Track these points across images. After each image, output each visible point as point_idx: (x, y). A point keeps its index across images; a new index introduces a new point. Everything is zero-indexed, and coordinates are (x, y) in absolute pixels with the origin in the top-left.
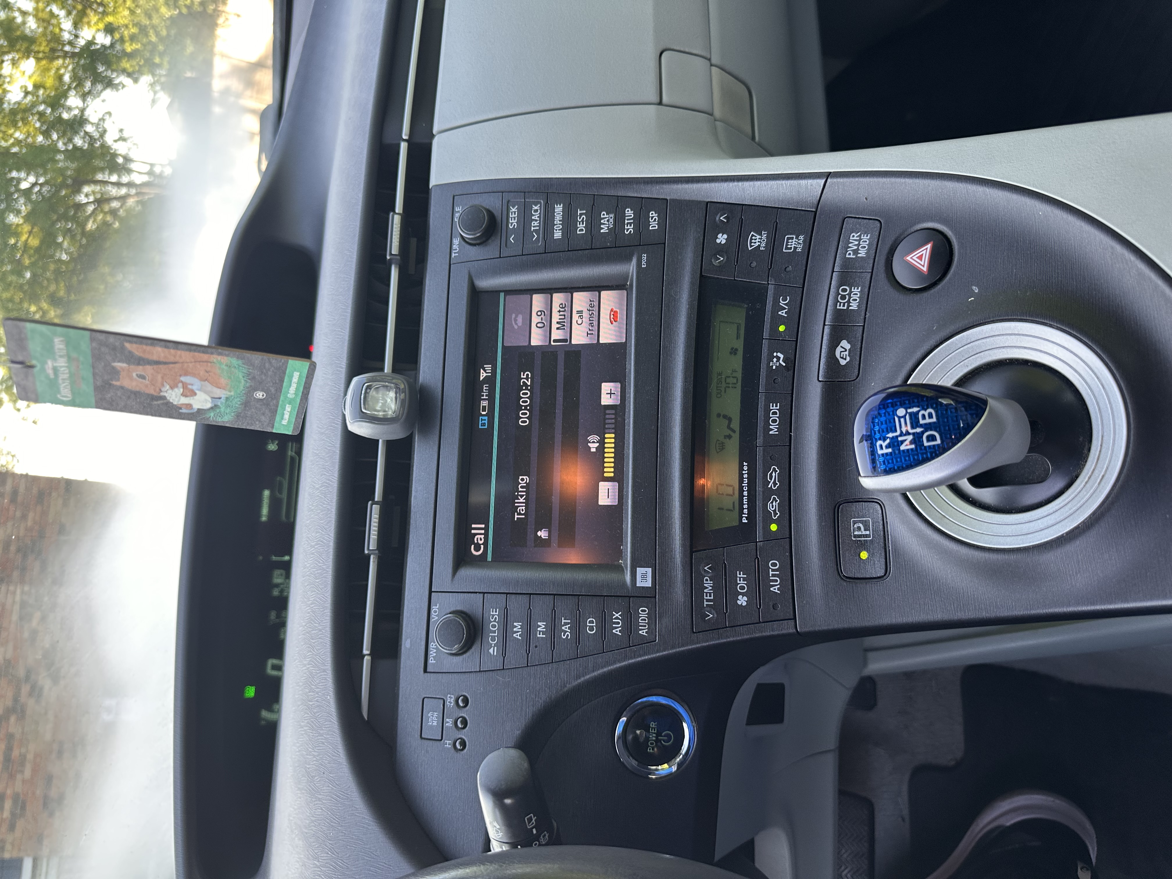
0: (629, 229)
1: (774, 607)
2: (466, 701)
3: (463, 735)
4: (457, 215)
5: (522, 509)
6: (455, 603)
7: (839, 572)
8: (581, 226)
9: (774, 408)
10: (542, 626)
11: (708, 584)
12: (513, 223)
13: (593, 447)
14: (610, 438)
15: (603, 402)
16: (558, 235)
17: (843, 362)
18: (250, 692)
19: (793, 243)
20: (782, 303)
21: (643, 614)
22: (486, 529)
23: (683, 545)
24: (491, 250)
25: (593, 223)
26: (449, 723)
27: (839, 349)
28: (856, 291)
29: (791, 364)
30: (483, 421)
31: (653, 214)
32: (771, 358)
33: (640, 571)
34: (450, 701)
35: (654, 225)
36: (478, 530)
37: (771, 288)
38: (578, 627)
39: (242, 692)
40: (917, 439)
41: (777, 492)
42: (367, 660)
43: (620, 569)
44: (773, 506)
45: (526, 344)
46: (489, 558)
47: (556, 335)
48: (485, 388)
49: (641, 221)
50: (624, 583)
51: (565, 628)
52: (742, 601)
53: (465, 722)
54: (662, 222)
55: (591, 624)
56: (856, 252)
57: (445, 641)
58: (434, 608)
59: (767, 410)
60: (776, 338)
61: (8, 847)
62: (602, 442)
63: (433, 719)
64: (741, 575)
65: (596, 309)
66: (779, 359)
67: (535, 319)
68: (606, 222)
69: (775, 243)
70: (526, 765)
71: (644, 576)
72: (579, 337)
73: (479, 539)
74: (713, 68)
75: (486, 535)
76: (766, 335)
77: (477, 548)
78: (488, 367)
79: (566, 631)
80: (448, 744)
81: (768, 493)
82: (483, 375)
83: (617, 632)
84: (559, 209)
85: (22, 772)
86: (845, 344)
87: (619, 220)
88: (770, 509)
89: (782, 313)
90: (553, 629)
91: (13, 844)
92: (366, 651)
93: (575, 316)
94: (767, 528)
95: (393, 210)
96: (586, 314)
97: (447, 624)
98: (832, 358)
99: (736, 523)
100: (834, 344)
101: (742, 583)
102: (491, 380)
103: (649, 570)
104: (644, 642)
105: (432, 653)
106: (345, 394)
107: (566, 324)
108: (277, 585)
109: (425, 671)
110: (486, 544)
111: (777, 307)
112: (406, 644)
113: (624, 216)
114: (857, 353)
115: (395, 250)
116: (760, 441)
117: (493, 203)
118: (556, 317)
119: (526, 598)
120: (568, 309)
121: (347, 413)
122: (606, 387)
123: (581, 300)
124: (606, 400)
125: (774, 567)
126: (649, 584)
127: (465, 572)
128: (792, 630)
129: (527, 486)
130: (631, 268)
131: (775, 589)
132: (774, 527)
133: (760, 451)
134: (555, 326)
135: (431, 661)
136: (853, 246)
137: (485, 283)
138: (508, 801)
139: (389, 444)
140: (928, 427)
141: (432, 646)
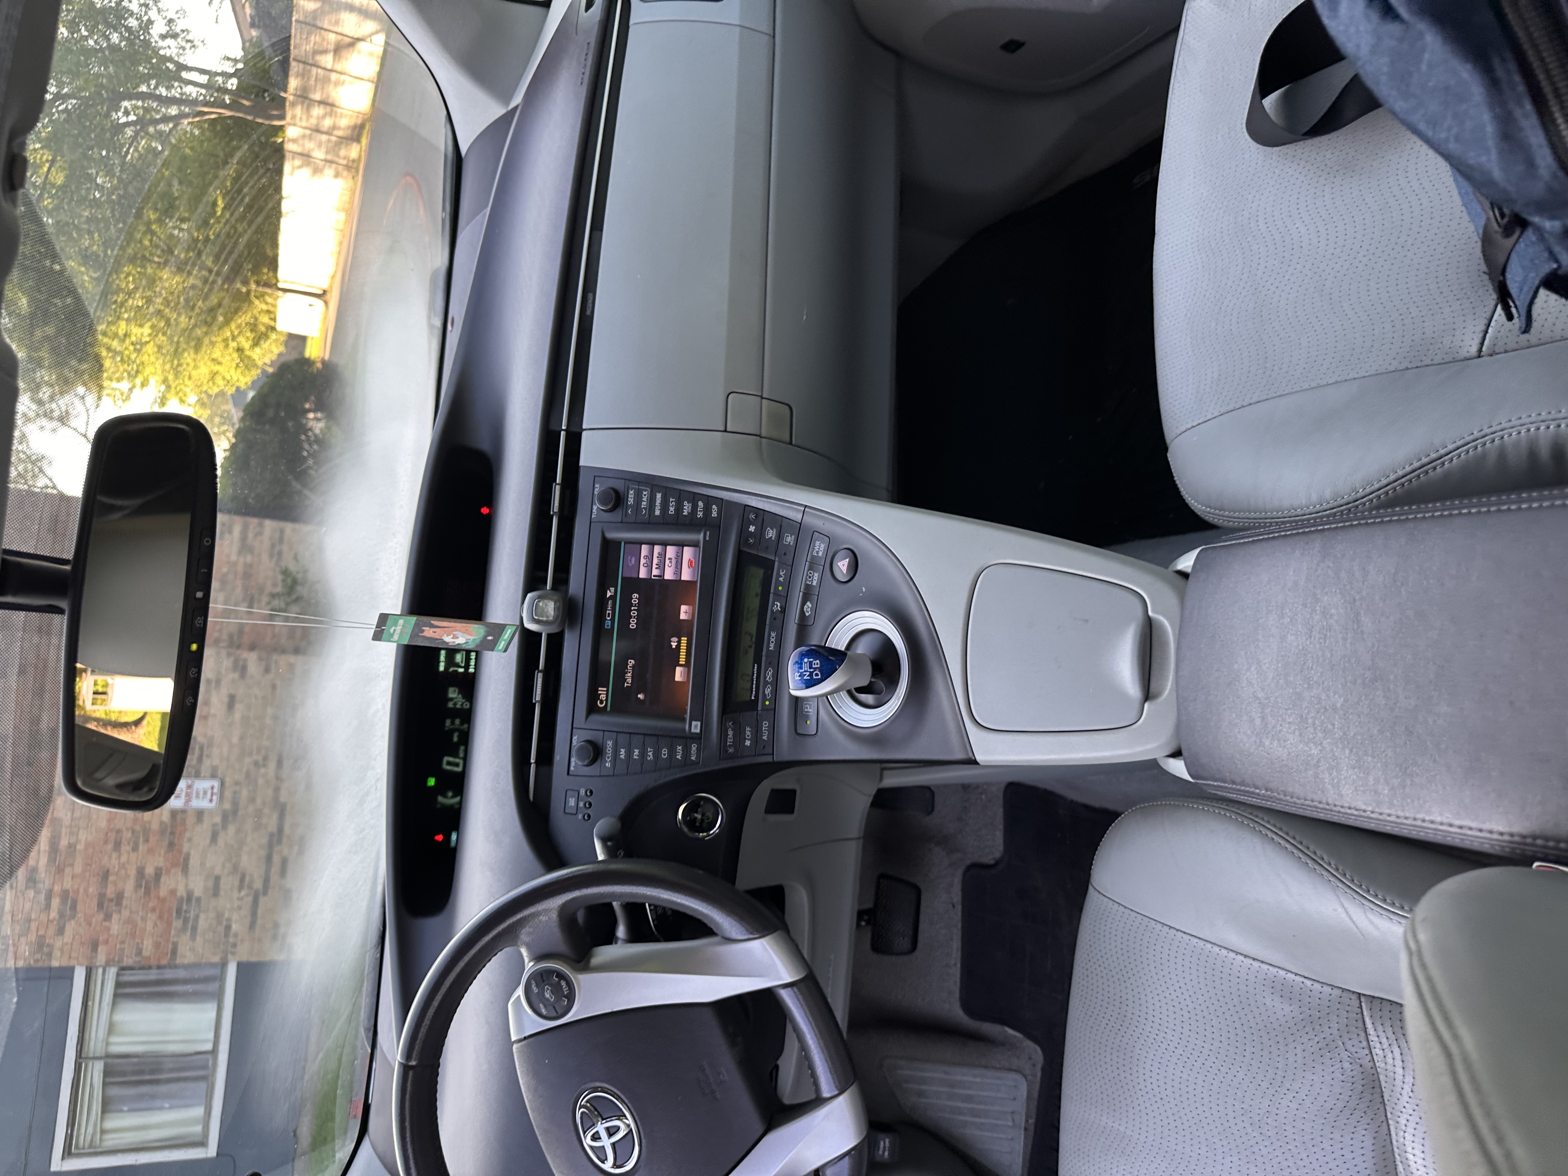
0: (700, 514)
1: (764, 747)
2: (591, 792)
3: (589, 811)
4: (596, 490)
5: (629, 680)
6: (588, 735)
7: (796, 730)
8: (672, 509)
9: (773, 634)
10: (637, 752)
11: (730, 733)
12: (631, 501)
13: (674, 645)
14: (684, 640)
15: (682, 617)
16: (657, 513)
17: (807, 614)
18: (431, 782)
19: (789, 539)
20: (781, 573)
21: (694, 748)
22: (607, 691)
23: (719, 709)
24: (616, 516)
25: (679, 508)
26: (581, 804)
27: (805, 607)
28: (816, 575)
29: (784, 610)
30: (608, 623)
31: (714, 507)
32: (773, 604)
33: (694, 723)
34: (582, 792)
35: (714, 514)
36: (602, 691)
37: (776, 563)
38: (657, 754)
39: (426, 781)
40: (811, 674)
41: (771, 683)
42: (533, 767)
43: (684, 720)
44: (768, 691)
45: (636, 576)
46: (609, 709)
47: (655, 572)
48: (610, 602)
49: (707, 510)
50: (685, 730)
51: (650, 754)
52: (748, 743)
53: (590, 804)
54: (719, 513)
55: (665, 753)
56: (818, 552)
57: (580, 757)
58: (575, 738)
59: (770, 635)
60: (777, 594)
61: (57, 953)
62: (679, 642)
63: (572, 802)
64: (748, 729)
65: (679, 558)
66: (778, 606)
67: (643, 561)
68: (687, 508)
69: (779, 536)
70: (619, 826)
71: (696, 726)
72: (669, 575)
73: (603, 697)
74: (764, 401)
75: (607, 695)
76: (772, 591)
77: (602, 702)
78: (612, 589)
79: (650, 755)
80: (580, 816)
81: (766, 683)
82: (609, 594)
83: (679, 757)
84: (659, 496)
85: (72, 865)
86: (808, 603)
87: (695, 507)
88: (767, 693)
89: (781, 579)
90: (643, 754)
91: (62, 950)
92: (532, 761)
93: (667, 561)
94: (764, 702)
95: (555, 481)
96: (674, 561)
97: (580, 749)
98: (802, 612)
99: (748, 699)
100: (804, 603)
101: (748, 733)
102: (613, 598)
103: (699, 723)
104: (694, 763)
105: (573, 764)
106: (523, 603)
107: (662, 566)
108: (452, 699)
109: (568, 774)
110: (607, 700)
111: (779, 576)
112: (557, 757)
113: (698, 506)
114: (815, 610)
115: (556, 510)
116: (764, 653)
117: (619, 485)
118: (655, 561)
119: (627, 736)
120: (663, 555)
121: (524, 615)
122: (684, 608)
123: (671, 551)
124: (683, 616)
125: (765, 725)
126: (698, 731)
127: (594, 717)
128: (771, 760)
129: (633, 667)
130: (701, 537)
131: (765, 738)
132: (767, 703)
133: (764, 659)
134: (654, 566)
135: (572, 768)
136: (816, 549)
137: (611, 535)
138: (609, 843)
139: (549, 636)
140: (815, 669)
141: (573, 760)
